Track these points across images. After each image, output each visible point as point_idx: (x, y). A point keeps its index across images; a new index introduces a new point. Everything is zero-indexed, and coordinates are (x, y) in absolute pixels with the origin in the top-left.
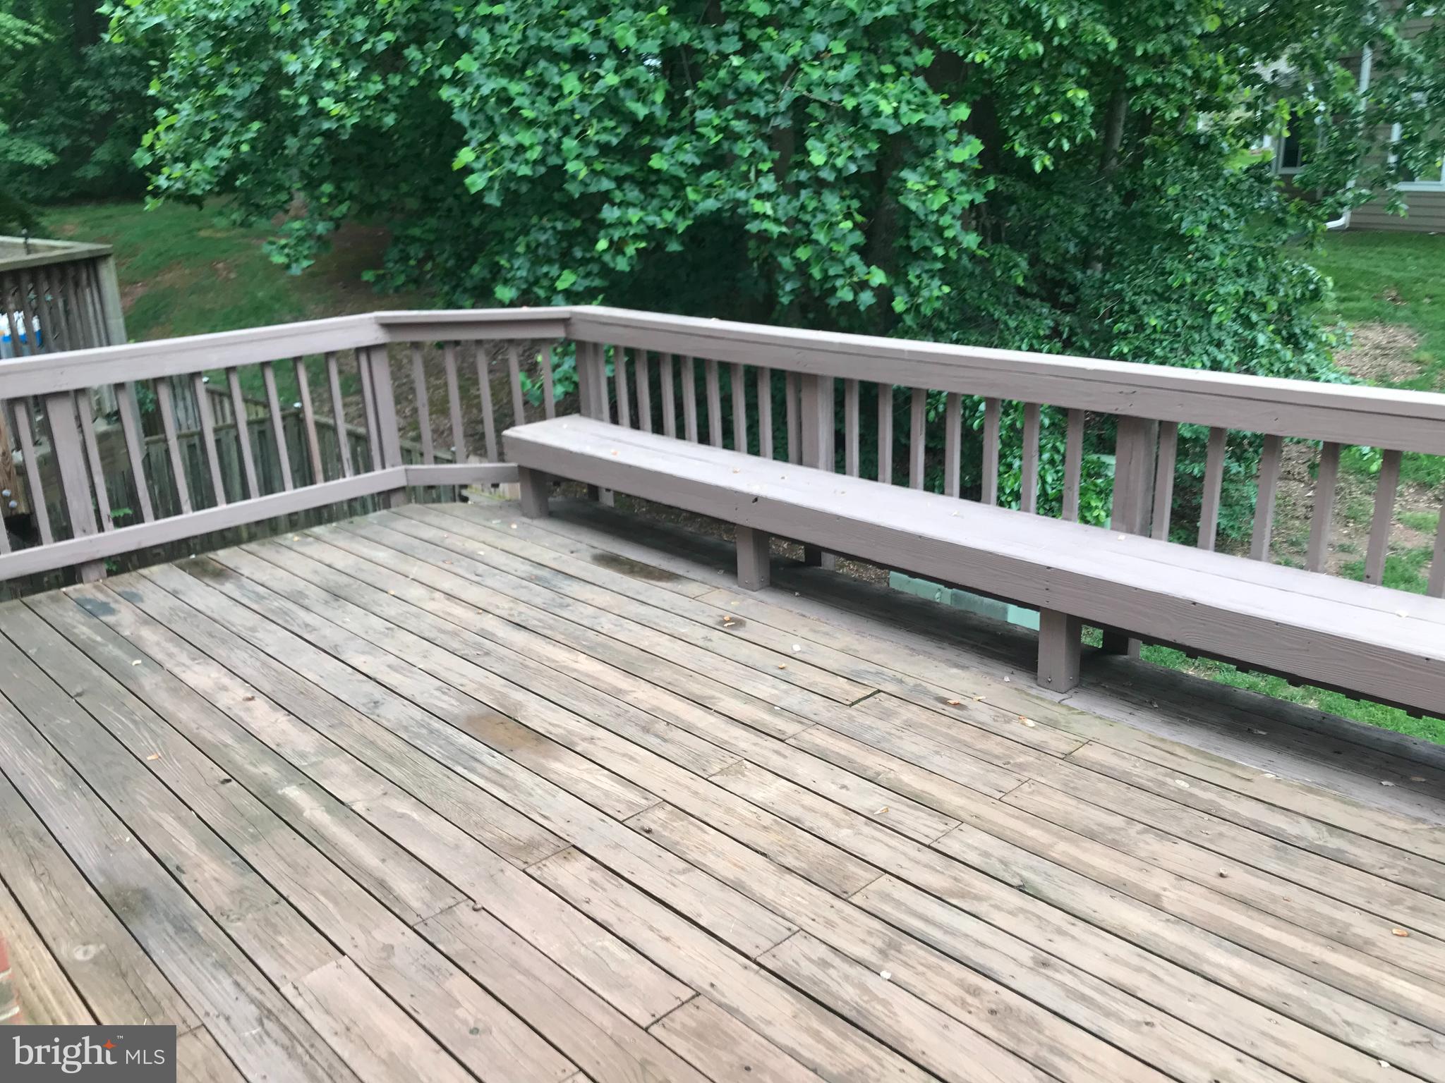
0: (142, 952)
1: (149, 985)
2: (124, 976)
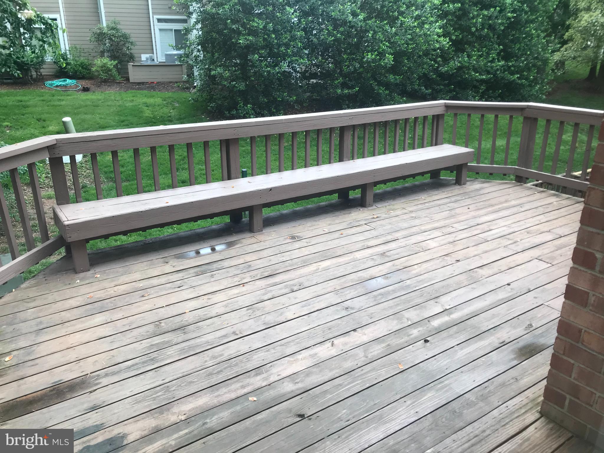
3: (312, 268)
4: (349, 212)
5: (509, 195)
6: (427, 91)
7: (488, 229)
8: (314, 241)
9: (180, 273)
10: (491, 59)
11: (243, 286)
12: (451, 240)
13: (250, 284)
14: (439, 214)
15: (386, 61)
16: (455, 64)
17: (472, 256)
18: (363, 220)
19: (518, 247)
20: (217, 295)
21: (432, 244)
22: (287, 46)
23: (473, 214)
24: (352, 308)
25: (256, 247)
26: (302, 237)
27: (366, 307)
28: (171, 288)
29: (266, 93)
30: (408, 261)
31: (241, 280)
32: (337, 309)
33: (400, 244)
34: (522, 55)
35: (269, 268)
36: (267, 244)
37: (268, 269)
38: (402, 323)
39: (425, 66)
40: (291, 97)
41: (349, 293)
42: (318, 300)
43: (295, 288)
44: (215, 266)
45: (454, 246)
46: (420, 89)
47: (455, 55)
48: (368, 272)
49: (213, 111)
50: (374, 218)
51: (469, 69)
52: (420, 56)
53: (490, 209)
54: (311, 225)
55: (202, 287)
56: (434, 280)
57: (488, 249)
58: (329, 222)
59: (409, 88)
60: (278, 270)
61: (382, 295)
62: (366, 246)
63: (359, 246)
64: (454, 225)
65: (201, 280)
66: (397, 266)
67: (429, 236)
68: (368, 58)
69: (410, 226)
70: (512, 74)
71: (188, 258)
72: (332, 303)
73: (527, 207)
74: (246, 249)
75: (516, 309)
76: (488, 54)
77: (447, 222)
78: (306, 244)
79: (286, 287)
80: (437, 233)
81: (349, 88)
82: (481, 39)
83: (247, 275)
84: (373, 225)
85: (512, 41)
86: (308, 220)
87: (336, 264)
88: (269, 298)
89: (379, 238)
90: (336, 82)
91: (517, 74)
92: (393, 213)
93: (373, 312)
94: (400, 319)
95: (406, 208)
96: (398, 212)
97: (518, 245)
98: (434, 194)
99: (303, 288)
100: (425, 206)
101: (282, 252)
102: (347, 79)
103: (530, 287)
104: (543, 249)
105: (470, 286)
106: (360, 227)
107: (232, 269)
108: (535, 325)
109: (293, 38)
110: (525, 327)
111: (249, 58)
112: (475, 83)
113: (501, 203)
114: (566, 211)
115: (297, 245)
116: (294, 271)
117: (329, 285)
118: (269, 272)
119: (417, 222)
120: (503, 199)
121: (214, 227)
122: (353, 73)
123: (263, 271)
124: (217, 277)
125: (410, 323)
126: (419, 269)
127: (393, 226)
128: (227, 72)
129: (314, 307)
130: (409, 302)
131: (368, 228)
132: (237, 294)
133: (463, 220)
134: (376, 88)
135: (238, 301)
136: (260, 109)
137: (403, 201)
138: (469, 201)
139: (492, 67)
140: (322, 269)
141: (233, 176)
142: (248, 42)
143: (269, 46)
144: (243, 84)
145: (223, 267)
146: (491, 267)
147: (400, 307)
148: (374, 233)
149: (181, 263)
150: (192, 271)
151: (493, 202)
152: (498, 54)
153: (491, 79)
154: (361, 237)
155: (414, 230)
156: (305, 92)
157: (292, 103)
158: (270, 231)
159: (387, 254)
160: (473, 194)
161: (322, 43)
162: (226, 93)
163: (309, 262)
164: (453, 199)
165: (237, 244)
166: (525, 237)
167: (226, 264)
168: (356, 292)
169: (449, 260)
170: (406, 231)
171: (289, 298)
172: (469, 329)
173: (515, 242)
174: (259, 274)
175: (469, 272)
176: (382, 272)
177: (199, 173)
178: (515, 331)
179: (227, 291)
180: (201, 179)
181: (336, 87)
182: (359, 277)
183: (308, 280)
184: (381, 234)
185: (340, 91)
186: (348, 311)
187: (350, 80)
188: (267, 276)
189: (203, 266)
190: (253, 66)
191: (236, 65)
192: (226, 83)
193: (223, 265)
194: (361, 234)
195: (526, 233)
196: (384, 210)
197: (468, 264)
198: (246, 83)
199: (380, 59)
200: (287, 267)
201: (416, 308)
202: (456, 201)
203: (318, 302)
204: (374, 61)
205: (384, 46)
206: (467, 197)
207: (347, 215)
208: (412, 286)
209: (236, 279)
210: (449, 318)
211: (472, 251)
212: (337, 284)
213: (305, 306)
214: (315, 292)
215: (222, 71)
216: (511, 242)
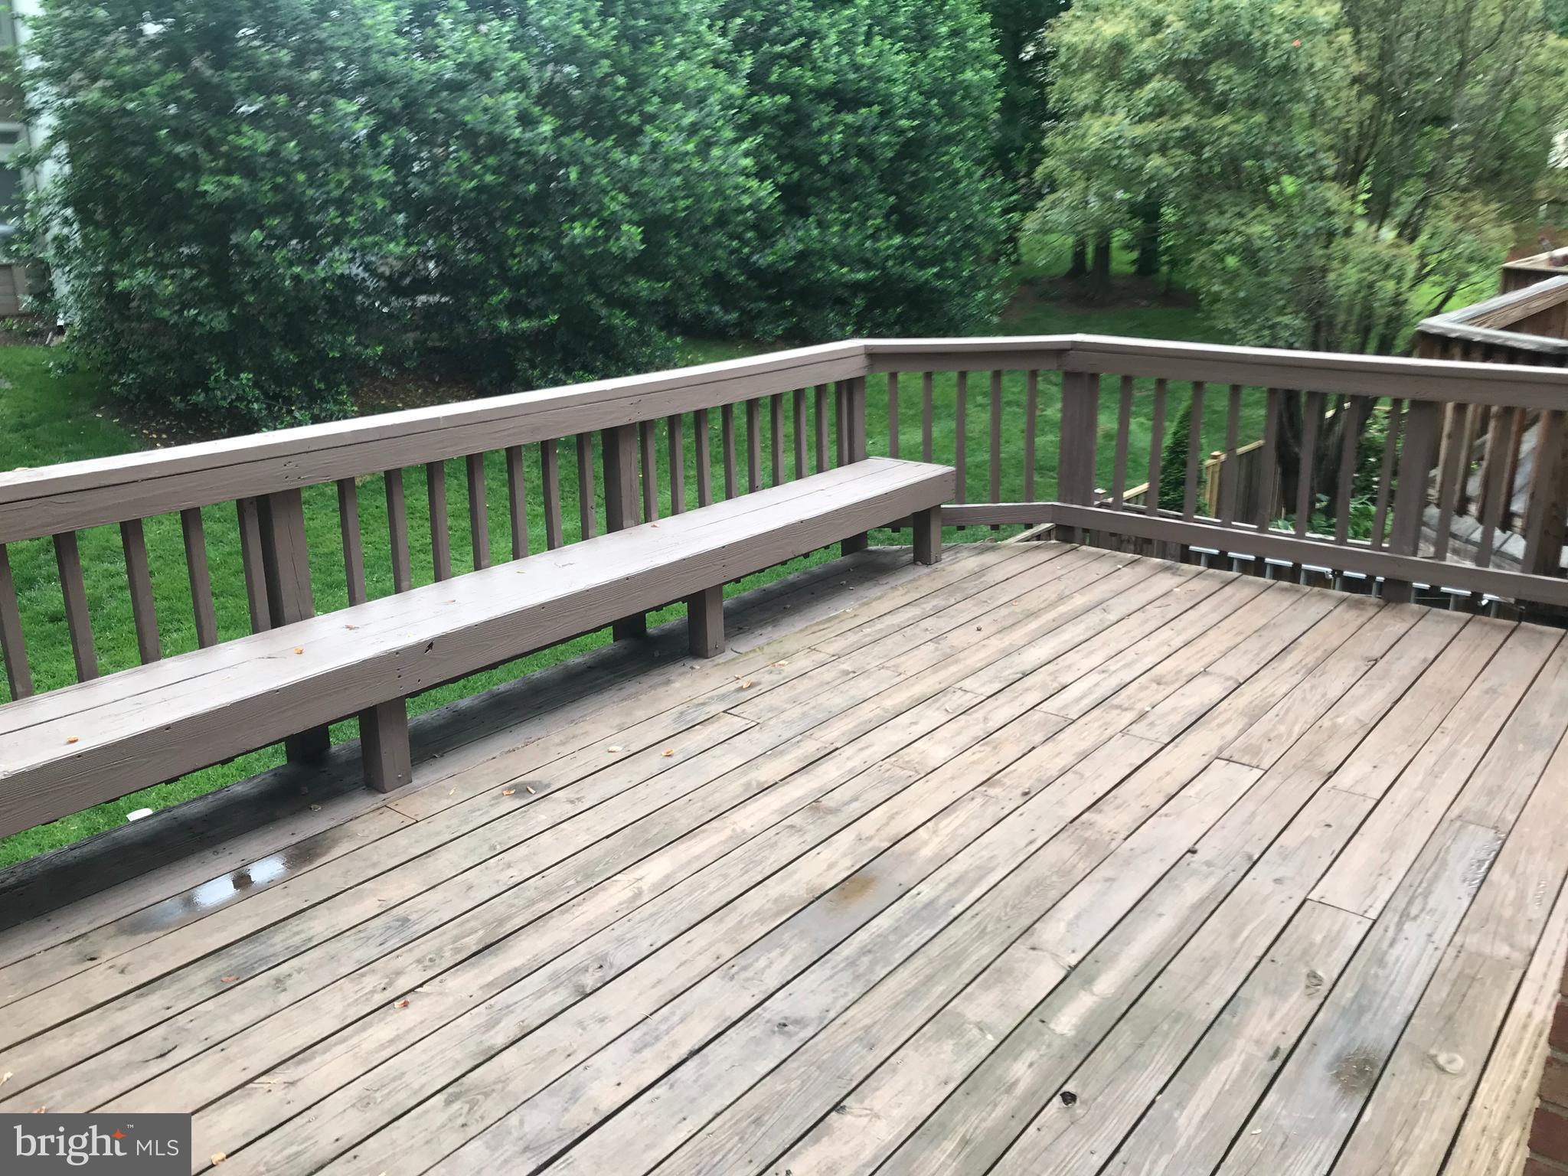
0: (1413, 1021)
1: (1444, 994)
2: (1450, 1018)
3: (618, 893)
4: (662, 678)
5: (1059, 578)
6: (728, 317)
7: (1056, 685)
8: (593, 792)
9: (153, 991)
10: (871, 231)
11: (406, 1005)
12: (978, 731)
13: (428, 994)
14: (911, 654)
15: (623, 242)
16: (788, 244)
17: (1056, 774)
18: (712, 698)
19: (1157, 729)
20: (318, 1060)
21: (935, 751)
22: (343, 205)
23: (997, 644)
24: (799, 1022)
25: (407, 844)
26: (548, 786)
27: (839, 1008)
28: (129, 1066)
29: (294, 338)
30: (892, 817)
31: (390, 984)
32: (752, 1034)
33: (850, 765)
34: (939, 220)
35: (474, 918)
36: (442, 828)
37: (473, 924)
38: (970, 1045)
39: (720, 252)
40: (367, 347)
41: (768, 966)
42: (679, 1013)
43: (589, 981)
44: (280, 941)
45: (995, 748)
46: (710, 312)
47: (785, 223)
48: (796, 877)
49: (131, 397)
50: (741, 689)
51: (823, 257)
52: (705, 230)
53: (1034, 625)
54: (562, 738)
55: (254, 1037)
56: (993, 869)
57: (1083, 746)
58: (617, 721)
59: (684, 312)
60: (509, 917)
61: (870, 951)
62: (754, 784)
63: (734, 788)
64: (967, 684)
65: (242, 1008)
66: (870, 838)
67: (914, 727)
68: (574, 237)
69: (850, 703)
70: (922, 265)
71: (169, 925)
72: (728, 1014)
73: (1118, 608)
74: (375, 858)
75: (1250, 928)
76: (864, 218)
77: (945, 675)
78: (570, 806)
79: (556, 982)
80: (930, 716)
81: (528, 315)
82: (844, 180)
83: (406, 958)
84: (748, 710)
85: (912, 187)
86: (549, 720)
87: (689, 863)
88: (512, 1038)
89: (782, 753)
90: (494, 300)
91: (933, 265)
92: (790, 668)
93: (867, 1021)
94: (956, 1030)
95: (818, 647)
96: (803, 662)
97: (1152, 724)
98: (873, 596)
99: (613, 973)
100: (865, 636)
101: (499, 849)
102: (523, 291)
103: (1248, 849)
104: (1220, 726)
105: (1096, 874)
106: (716, 725)
107: (347, 941)
108: (1327, 974)
109: (361, 185)
110: (1303, 986)
111: (235, 239)
112: (840, 292)
113: (1052, 605)
114: (1214, 610)
115: (542, 815)
116: (563, 913)
117: (696, 947)
118: (481, 933)
119: (863, 687)
120: (1050, 593)
121: (240, 789)
122: (537, 274)
123: (455, 932)
124: (299, 986)
125: (991, 1040)
126: (936, 840)
127: (806, 708)
128: (167, 282)
129: (674, 1044)
130: (957, 960)
131: (739, 724)
132: (391, 1042)
133: (979, 665)
134: (604, 312)
135: (403, 1074)
136: (279, 385)
137: (801, 625)
138: (969, 609)
139: (876, 252)
140: (651, 891)
141: (288, 610)
142: (228, 193)
143: (291, 205)
144: (223, 315)
145: (310, 939)
146: (1118, 801)
147: (939, 989)
148: (761, 740)
149: (148, 950)
150: (197, 976)
151: (1032, 602)
152: (887, 217)
153: (875, 279)
154: (727, 759)
155: (867, 712)
156: (405, 329)
157: (371, 364)
158: (437, 776)
159: (827, 802)
160: (971, 587)
161: (443, 197)
162: (167, 344)
163: (602, 872)
164: (928, 606)
165: (336, 842)
166: (1160, 697)
167: (319, 925)
168: (788, 957)
169: (1004, 795)
170: (846, 721)
171: (581, 1024)
172: (1165, 1027)
173: (1143, 715)
174: (445, 946)
175: (1071, 828)
176: (833, 872)
177: (106, 585)
178: (1287, 1006)
179: (350, 1037)
180: (114, 604)
181: (494, 313)
182: (776, 900)
183: (620, 941)
184: (784, 738)
185: (506, 324)
186: (790, 1035)
187: (531, 294)
188: (474, 949)
189: (234, 950)
190: (248, 262)
191: (191, 260)
192: (166, 313)
193: (311, 933)
194: (725, 745)
195: (1154, 686)
196: (760, 660)
197: (1060, 803)
198: (230, 314)
199: (607, 238)
200: (533, 902)
201: (985, 981)
202: (937, 612)
203: (682, 1021)
204: (592, 241)
205: (615, 203)
206: (959, 597)
207: (661, 691)
208: (942, 901)
209: (371, 981)
210: (1095, 998)
211: (1049, 759)
212: (718, 941)
213: (645, 1046)
214: (659, 981)
215: (152, 280)
216: (1129, 716)
